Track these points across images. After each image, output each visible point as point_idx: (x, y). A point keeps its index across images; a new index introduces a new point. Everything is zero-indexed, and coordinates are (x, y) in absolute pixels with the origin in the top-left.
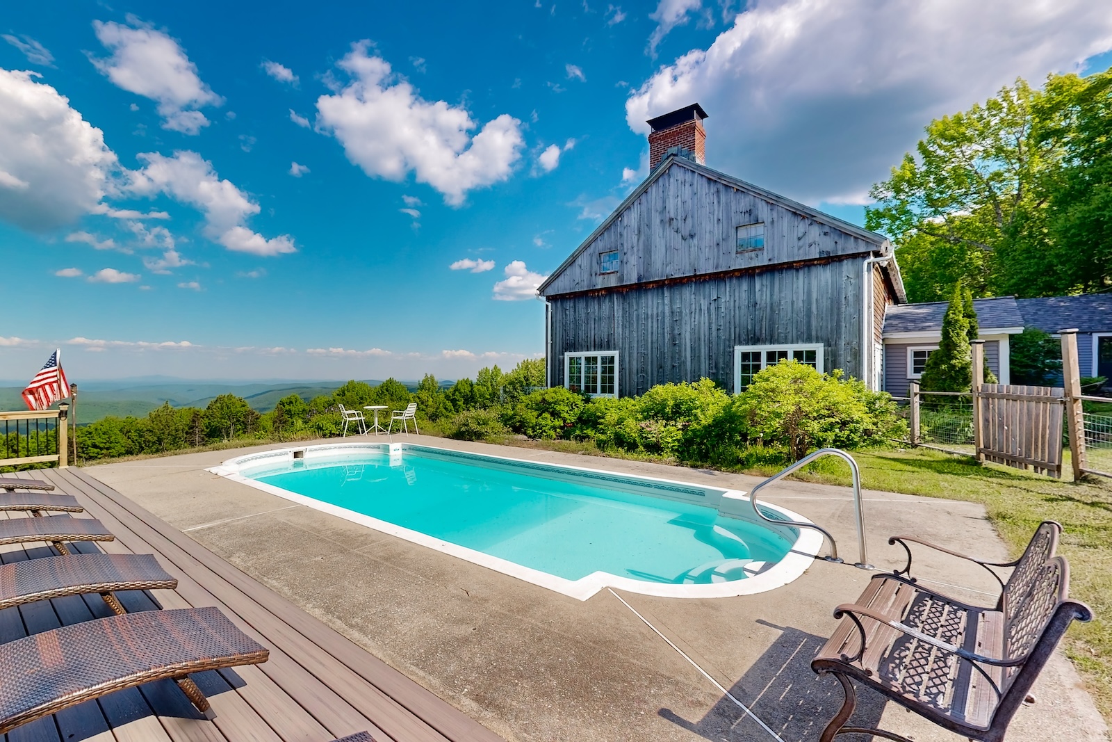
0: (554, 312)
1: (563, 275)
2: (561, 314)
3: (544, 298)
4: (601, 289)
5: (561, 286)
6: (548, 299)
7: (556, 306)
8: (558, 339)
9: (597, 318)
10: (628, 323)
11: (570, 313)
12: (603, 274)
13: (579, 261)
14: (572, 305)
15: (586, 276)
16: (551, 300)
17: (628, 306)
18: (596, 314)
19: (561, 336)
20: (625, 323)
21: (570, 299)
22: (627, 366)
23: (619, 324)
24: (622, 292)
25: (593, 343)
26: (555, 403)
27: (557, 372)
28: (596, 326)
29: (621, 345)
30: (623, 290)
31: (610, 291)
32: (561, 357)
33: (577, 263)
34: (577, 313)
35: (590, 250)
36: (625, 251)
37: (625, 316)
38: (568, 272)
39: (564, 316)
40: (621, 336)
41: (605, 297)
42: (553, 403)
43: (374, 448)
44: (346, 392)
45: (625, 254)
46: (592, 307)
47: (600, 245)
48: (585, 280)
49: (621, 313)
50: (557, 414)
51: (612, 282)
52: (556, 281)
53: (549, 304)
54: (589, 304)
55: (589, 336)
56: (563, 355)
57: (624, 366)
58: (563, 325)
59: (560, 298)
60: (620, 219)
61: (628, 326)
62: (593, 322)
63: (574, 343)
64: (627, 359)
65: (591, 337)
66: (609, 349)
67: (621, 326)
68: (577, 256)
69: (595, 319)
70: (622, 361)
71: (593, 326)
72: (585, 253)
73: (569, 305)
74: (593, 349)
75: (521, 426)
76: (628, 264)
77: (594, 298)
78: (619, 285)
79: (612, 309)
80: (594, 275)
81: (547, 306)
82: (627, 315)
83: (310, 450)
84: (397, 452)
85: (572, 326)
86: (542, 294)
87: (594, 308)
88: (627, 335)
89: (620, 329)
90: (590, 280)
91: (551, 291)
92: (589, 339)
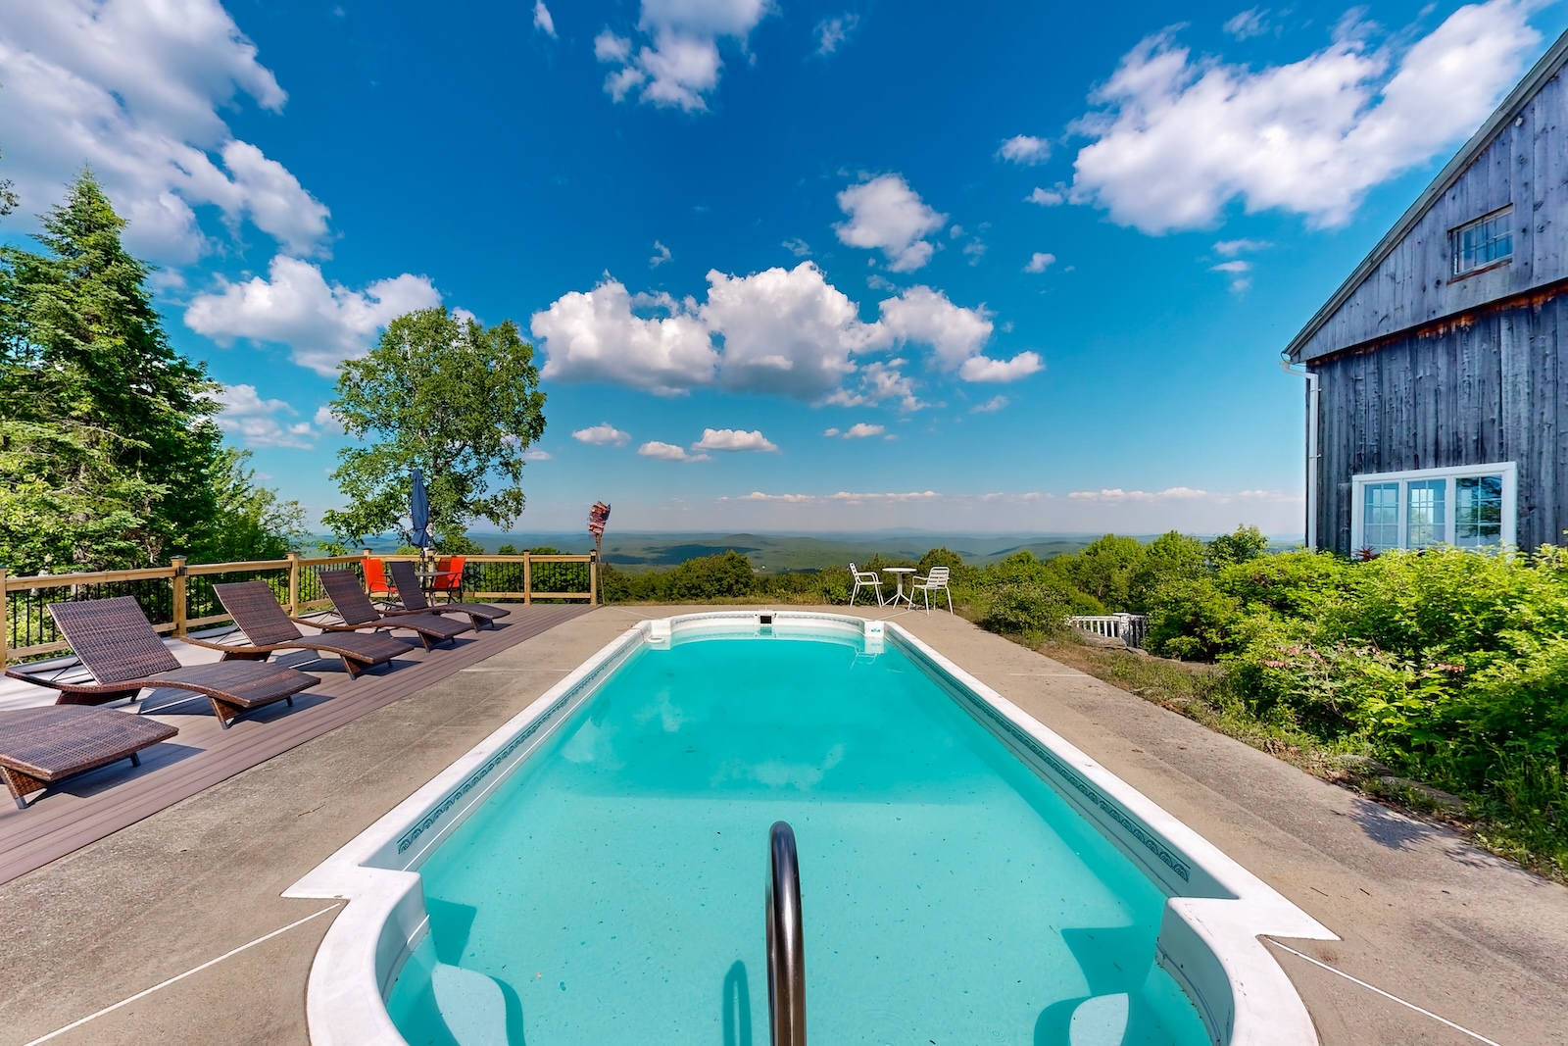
0: (1325, 393)
1: (1345, 306)
2: (1343, 394)
3: (1303, 367)
4: (1457, 316)
5: (1343, 332)
6: (1312, 366)
7: (1332, 378)
8: (1335, 449)
9: (1443, 388)
10: (1550, 386)
11: (1368, 390)
12: (1462, 278)
13: (1390, 265)
14: (1372, 367)
15: (1409, 295)
16: (1319, 366)
17: (1549, 342)
18: (1442, 378)
19: (1344, 441)
20: (1539, 386)
21: (1367, 356)
22: (1549, 500)
23: (1516, 392)
24: (1531, 309)
25: (1431, 449)
26: (1287, 583)
27: (1334, 519)
28: (1442, 406)
29: (1524, 447)
30: (1531, 305)
31: (1484, 316)
32: (1344, 485)
33: (1383, 271)
34: (1386, 385)
35: (1422, 232)
36: (1538, 198)
37: (1538, 370)
38: (1360, 297)
39: (1352, 397)
40: (1525, 423)
41: (1468, 333)
42: (1280, 582)
43: (853, 624)
44: (1099, 550)
45: (1537, 206)
46: (1428, 364)
47: (1452, 211)
48: (1407, 304)
49: (1524, 365)
50: (1290, 607)
51: (1493, 288)
52: (1329, 325)
53: (1314, 377)
54: (1420, 359)
55: (1420, 434)
56: (1349, 480)
57: (1536, 501)
58: (1349, 416)
59: (1340, 359)
60: (1519, 121)
61: (1549, 393)
62: (1431, 400)
63: (1379, 454)
64: (1547, 481)
65: (1425, 436)
66: (1482, 456)
67: (1524, 397)
68: (1385, 256)
69: (1436, 391)
70: (1530, 487)
71: (1431, 409)
72: (1407, 242)
73: (1364, 370)
74: (1431, 461)
75: (1196, 622)
76: (1550, 232)
77: (1433, 342)
78: (1514, 292)
79: (1495, 359)
80: (1431, 287)
81: (1309, 381)
82: (1548, 365)
83: (780, 617)
84: (875, 634)
85: (1372, 415)
86: (1296, 358)
87: (1435, 365)
88: (1548, 417)
89: (1523, 408)
90: (1421, 303)
91: (1315, 349)
92: (1420, 441)
